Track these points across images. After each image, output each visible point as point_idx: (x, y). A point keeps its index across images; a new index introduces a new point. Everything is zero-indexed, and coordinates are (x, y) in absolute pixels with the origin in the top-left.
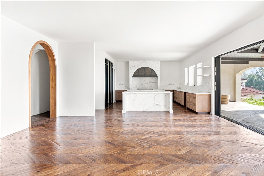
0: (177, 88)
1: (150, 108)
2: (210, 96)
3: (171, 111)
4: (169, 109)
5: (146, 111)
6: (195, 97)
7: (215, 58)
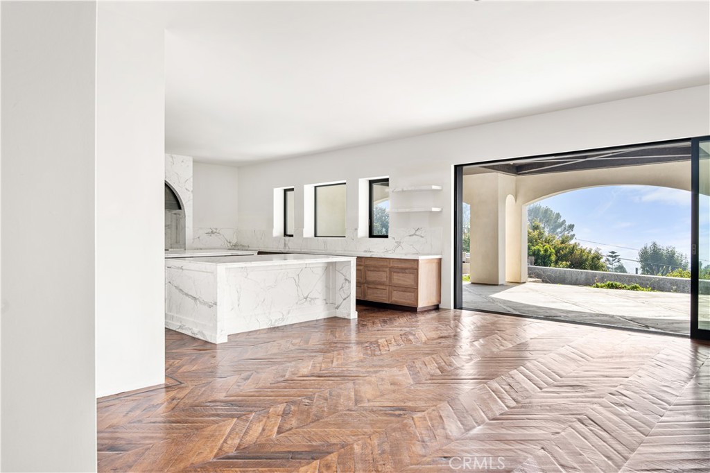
0: (230, 243)
1: (289, 313)
2: (440, 262)
4: (337, 308)
5: (277, 325)
6: (411, 267)
7: (456, 167)
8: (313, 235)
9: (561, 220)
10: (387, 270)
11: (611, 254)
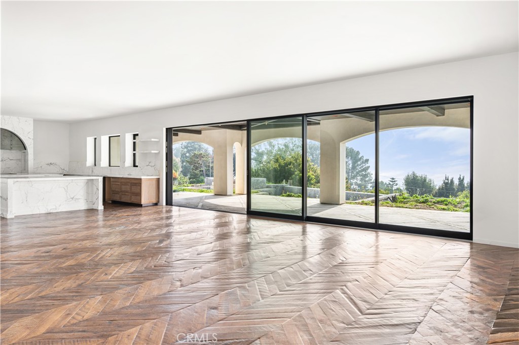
0: (64, 170)
1: (60, 206)
2: (158, 180)
3: (101, 207)
4: (94, 204)
5: (51, 211)
6: (137, 183)
7: (167, 129)
8: (108, 165)
9: (360, 157)
10: (130, 184)
11: (391, 180)
